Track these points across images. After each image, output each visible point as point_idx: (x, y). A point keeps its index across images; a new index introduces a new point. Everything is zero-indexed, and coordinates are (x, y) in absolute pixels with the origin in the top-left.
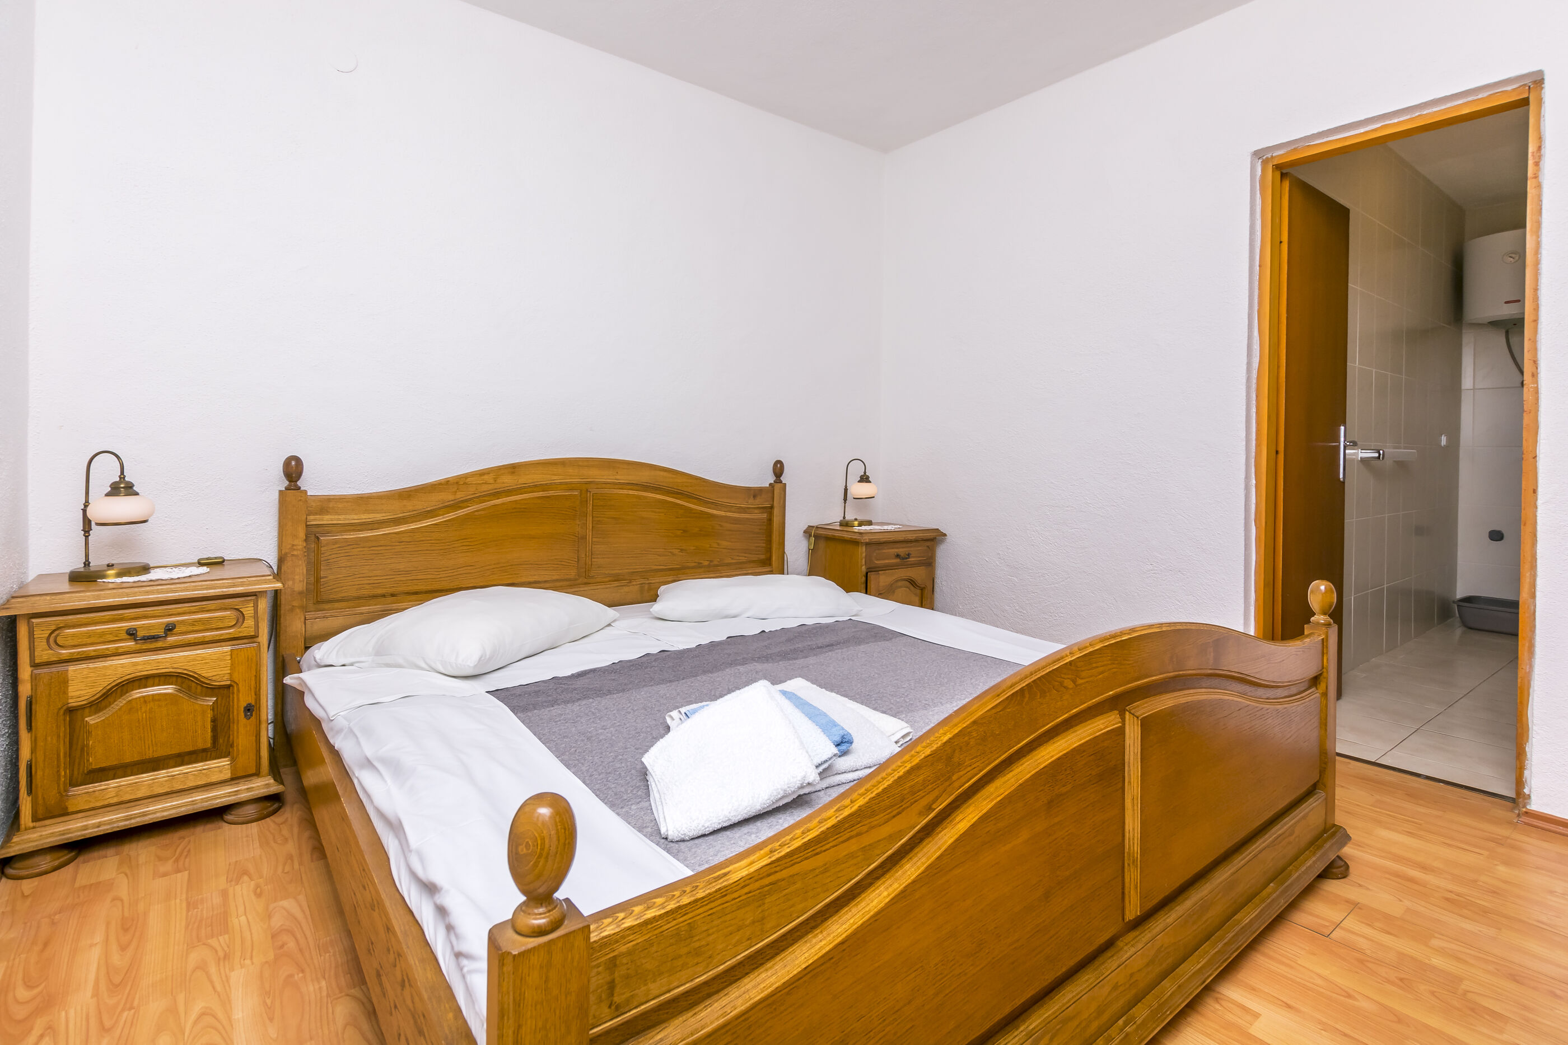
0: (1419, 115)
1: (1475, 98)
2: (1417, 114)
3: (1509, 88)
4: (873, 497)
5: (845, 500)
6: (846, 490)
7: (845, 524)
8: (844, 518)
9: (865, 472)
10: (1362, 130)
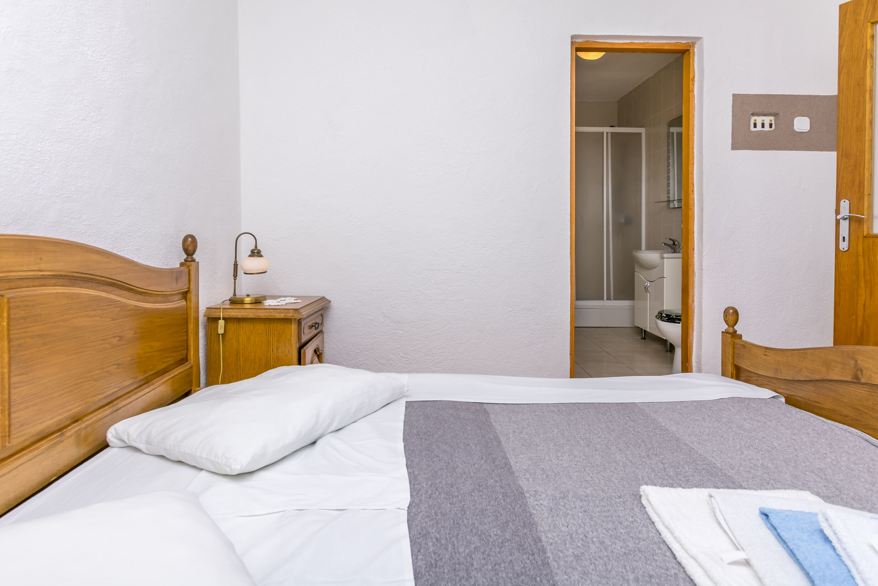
0: (647, 43)
1: (670, 42)
2: (646, 41)
3: (683, 42)
4: (266, 272)
5: (235, 276)
6: (236, 266)
7: (235, 301)
8: (235, 294)
9: (256, 247)
10: (621, 42)
